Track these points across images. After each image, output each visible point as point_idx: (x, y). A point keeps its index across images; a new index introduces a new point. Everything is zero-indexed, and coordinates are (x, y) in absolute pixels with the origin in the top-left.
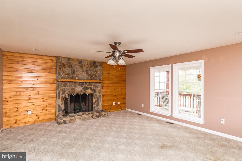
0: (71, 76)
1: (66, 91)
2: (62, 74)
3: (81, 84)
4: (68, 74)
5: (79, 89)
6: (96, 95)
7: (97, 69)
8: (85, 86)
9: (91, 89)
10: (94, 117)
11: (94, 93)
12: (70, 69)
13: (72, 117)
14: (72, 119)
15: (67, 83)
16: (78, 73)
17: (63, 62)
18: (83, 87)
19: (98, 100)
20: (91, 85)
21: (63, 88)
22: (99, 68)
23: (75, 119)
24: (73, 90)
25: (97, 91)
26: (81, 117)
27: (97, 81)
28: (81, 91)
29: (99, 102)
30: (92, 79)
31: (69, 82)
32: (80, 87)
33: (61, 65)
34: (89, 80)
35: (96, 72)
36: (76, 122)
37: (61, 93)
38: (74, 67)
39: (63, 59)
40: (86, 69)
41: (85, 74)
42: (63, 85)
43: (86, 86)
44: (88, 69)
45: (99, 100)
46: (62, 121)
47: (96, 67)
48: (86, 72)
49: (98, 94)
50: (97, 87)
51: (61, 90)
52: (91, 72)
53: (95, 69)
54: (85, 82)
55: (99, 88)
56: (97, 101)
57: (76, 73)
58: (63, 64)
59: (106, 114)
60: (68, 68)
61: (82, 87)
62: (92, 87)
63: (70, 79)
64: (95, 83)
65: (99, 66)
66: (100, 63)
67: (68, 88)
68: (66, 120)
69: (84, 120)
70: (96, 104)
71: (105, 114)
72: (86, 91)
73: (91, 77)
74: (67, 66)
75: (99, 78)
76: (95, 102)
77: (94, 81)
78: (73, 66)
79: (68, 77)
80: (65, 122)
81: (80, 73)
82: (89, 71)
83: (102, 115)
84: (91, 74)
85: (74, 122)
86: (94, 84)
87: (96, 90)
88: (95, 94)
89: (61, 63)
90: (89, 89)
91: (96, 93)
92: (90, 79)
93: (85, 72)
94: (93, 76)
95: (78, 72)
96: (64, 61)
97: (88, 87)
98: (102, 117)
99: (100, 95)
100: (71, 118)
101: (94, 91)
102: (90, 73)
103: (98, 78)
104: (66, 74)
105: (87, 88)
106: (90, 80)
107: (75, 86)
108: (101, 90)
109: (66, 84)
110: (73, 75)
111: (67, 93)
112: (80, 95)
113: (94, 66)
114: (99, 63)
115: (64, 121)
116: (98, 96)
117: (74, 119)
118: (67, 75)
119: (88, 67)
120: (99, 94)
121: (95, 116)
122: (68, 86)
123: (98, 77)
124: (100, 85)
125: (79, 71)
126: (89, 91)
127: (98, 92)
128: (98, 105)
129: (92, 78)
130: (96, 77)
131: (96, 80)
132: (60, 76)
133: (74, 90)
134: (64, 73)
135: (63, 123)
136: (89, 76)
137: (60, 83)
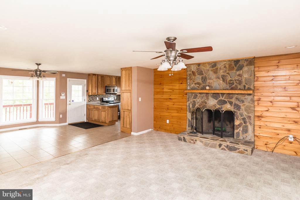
0: (201, 86)
1: (196, 104)
2: (192, 84)
3: (215, 96)
4: (198, 83)
5: (212, 103)
6: (242, 115)
7: (241, 71)
8: (221, 98)
9: (231, 103)
10: (223, 147)
11: (237, 111)
12: (200, 77)
13: (192, 137)
14: (192, 139)
15: (197, 94)
16: (211, 81)
17: (192, 70)
18: (218, 100)
19: (245, 122)
20: (232, 98)
21: (194, 100)
22: (246, 69)
23: (196, 140)
24: (204, 104)
25: (242, 107)
26: (203, 140)
27: (243, 92)
28: (215, 106)
29: (247, 127)
30: (232, 89)
31: (200, 93)
32: (214, 99)
33: (191, 74)
34: (227, 89)
35: (241, 77)
36: (196, 144)
37: (191, 106)
38: (205, 74)
39: (192, 66)
40: (222, 74)
41: (221, 82)
42: (194, 97)
43: (223, 99)
44: (226, 74)
45: (248, 124)
46: (182, 137)
47: (241, 68)
48: (223, 78)
49: (245, 113)
50: (243, 102)
51: (191, 102)
52: (231, 77)
53: (238, 73)
54: (222, 94)
55: (246, 103)
56: (244, 124)
57: (208, 81)
58: (192, 72)
59: (247, 151)
60: (198, 76)
61: (216, 99)
62: (233, 100)
63: (201, 89)
64: (237, 94)
65: (247, 65)
66: (248, 60)
67: (198, 101)
68: (185, 137)
69: (206, 145)
70: (241, 129)
71: (246, 149)
72: (223, 106)
73: (231, 85)
74: (197, 74)
75: (247, 86)
76: (240, 125)
77: (237, 92)
78: (203, 72)
79: (198, 87)
80: (185, 140)
81: (214, 81)
82: (227, 76)
83: (239, 149)
84: (231, 80)
85: (194, 143)
86: (236, 96)
87: (240, 106)
88: (239, 112)
89: (191, 72)
90: (228, 103)
91: (242, 111)
92: (230, 88)
93: (221, 79)
94: (235, 84)
95: (210, 79)
96: (193, 68)
97: (226, 100)
98: (239, 152)
99: (250, 115)
100: (190, 137)
101: (238, 107)
102: (229, 79)
103: (245, 86)
104: (195, 84)
105: (224, 102)
106: (230, 90)
107: (208, 99)
108: (251, 107)
109: (197, 96)
110: (204, 84)
111: (197, 107)
112: (214, 111)
113: (235, 68)
114: (246, 60)
115: (184, 138)
116: (245, 116)
117: (194, 139)
118: (197, 85)
119: (226, 71)
120: (248, 113)
121: (225, 146)
122: (198, 98)
123: (244, 84)
124: (249, 98)
125: (212, 78)
126: (228, 107)
127: (246, 110)
128: (245, 131)
129: (233, 86)
130: (240, 85)
131: (240, 89)
132: (189, 87)
133: (206, 103)
134: (194, 83)
135: (183, 140)
136: (227, 84)
137: (190, 94)
